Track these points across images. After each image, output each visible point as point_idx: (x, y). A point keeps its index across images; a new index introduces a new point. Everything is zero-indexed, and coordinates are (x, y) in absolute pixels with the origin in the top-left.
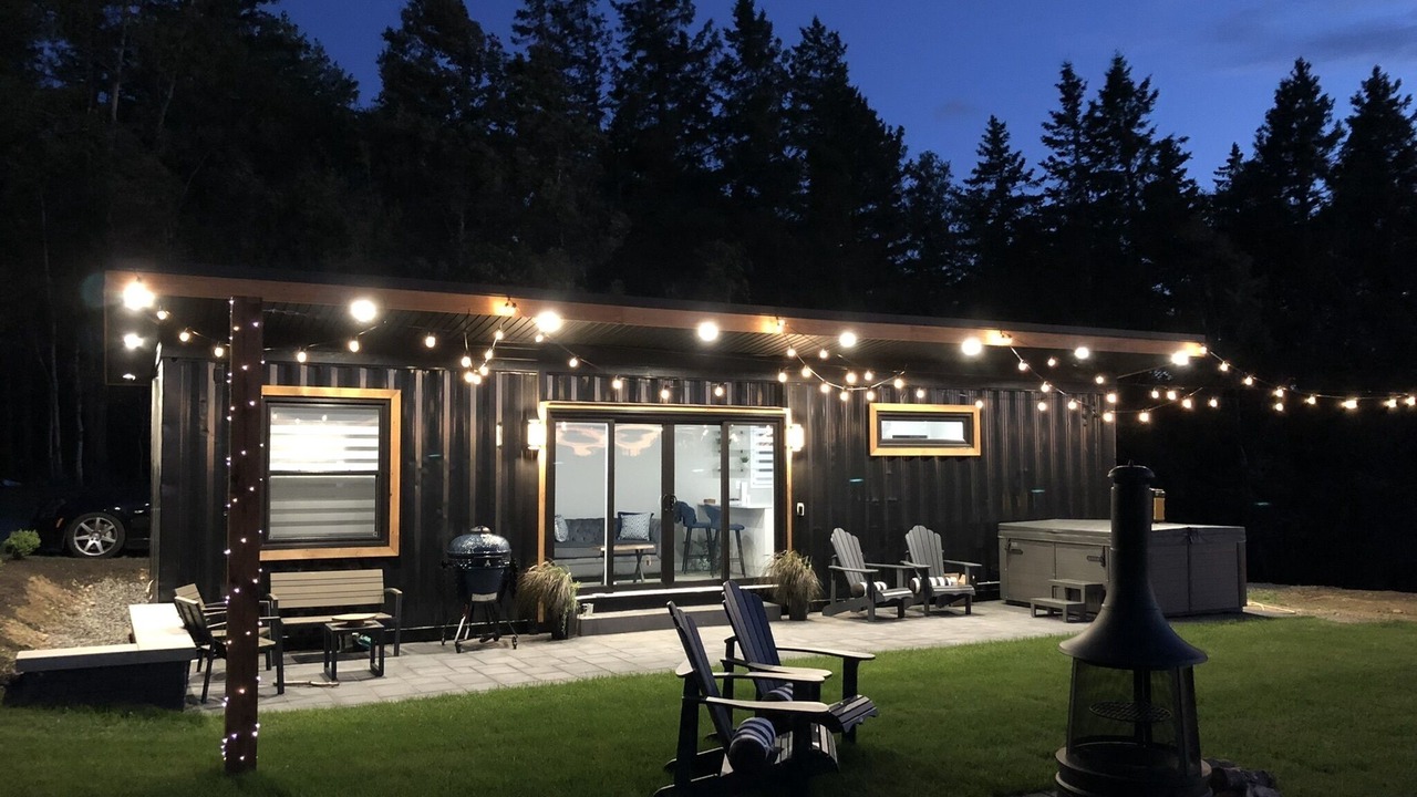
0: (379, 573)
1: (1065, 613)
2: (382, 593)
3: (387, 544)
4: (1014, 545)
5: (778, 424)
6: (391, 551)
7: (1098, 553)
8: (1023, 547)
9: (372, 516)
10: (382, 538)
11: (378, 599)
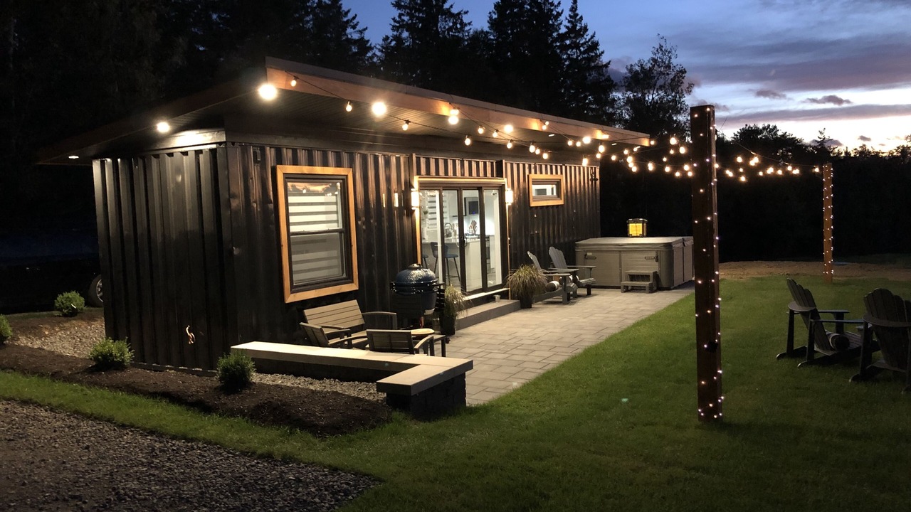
0: (355, 302)
1: (647, 289)
2: (361, 316)
3: (352, 282)
4: (589, 254)
5: (501, 189)
6: (353, 287)
7: (654, 254)
8: (596, 255)
9: (337, 262)
10: (349, 279)
11: (359, 321)
